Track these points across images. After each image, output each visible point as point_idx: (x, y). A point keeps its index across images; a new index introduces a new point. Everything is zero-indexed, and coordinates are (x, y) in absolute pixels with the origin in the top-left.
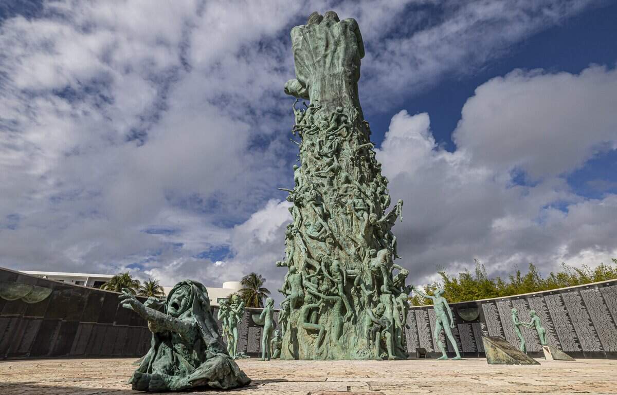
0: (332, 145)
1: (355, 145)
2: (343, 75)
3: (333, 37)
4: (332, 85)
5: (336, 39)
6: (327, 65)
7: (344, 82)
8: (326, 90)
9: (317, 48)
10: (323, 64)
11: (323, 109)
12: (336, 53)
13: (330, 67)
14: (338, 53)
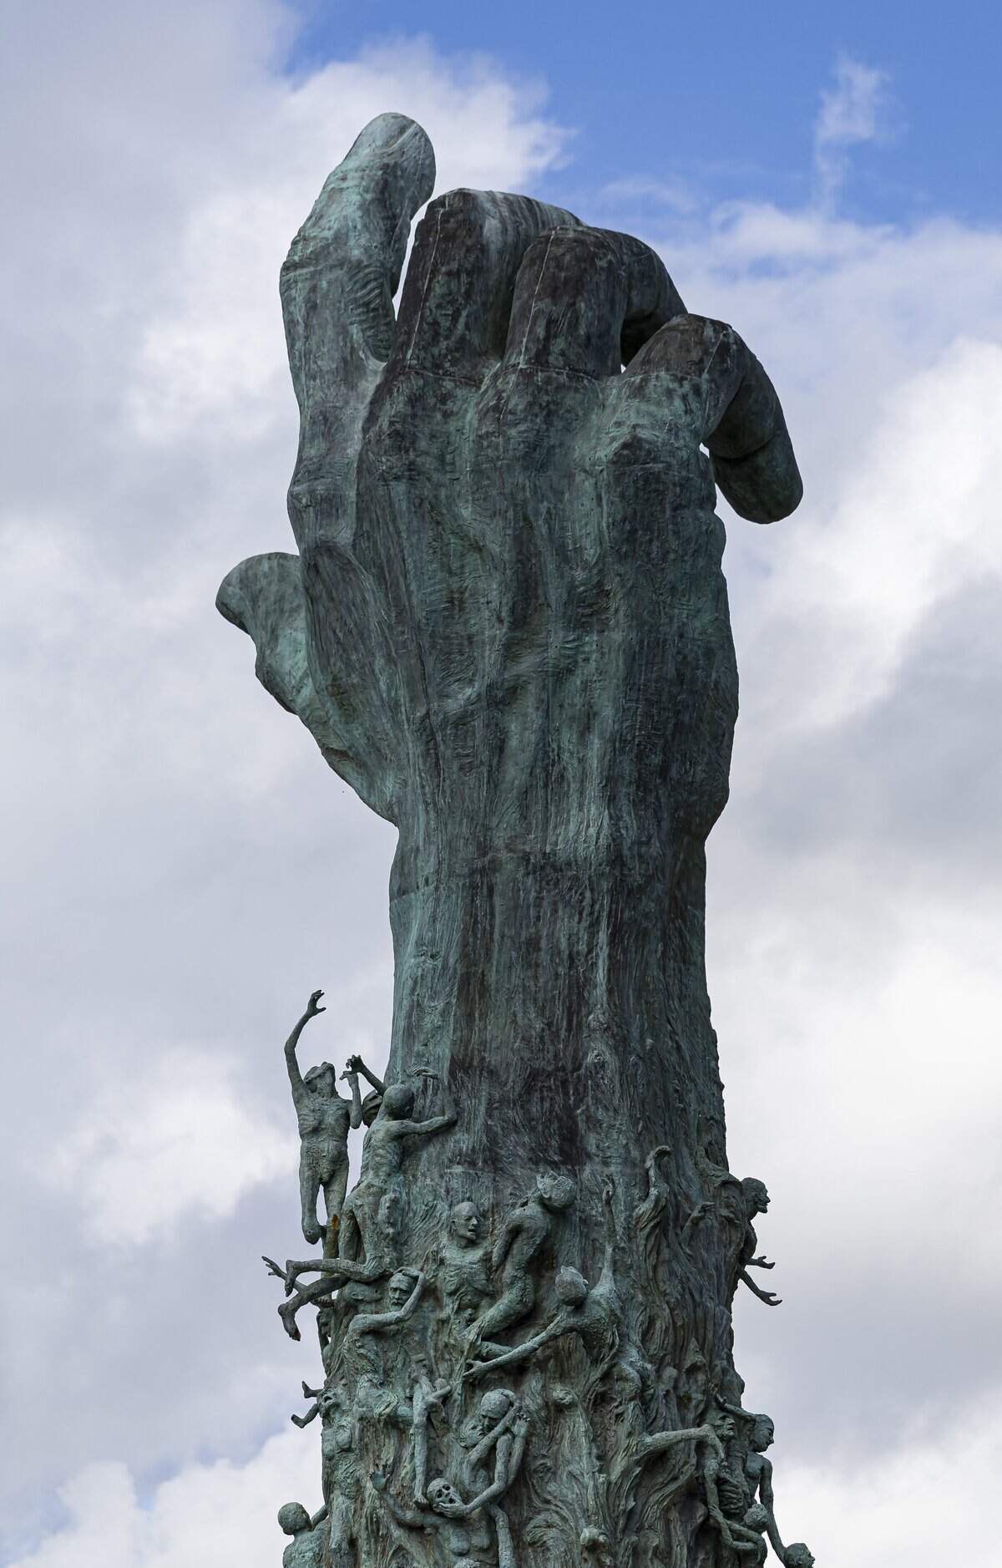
0: (492, 1448)
1: (623, 1429)
2: (605, 885)
3: (564, 556)
4: (533, 944)
5: (580, 575)
6: (514, 774)
7: (603, 937)
8: (492, 977)
9: (456, 603)
10: (485, 755)
11: (463, 1140)
12: (577, 681)
13: (525, 793)
14: (585, 687)
